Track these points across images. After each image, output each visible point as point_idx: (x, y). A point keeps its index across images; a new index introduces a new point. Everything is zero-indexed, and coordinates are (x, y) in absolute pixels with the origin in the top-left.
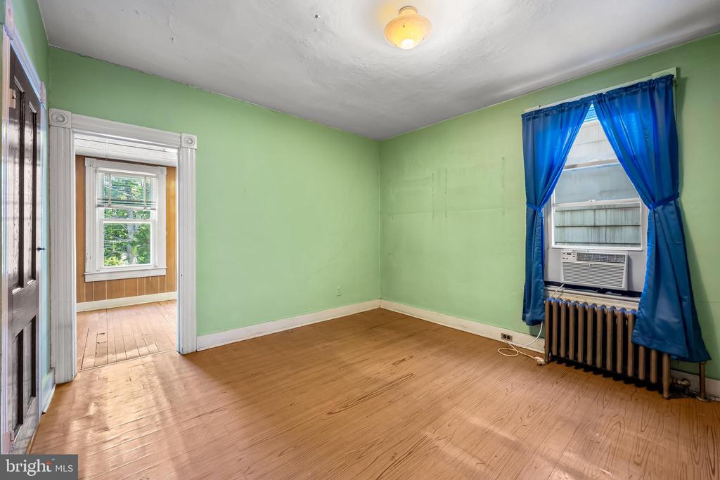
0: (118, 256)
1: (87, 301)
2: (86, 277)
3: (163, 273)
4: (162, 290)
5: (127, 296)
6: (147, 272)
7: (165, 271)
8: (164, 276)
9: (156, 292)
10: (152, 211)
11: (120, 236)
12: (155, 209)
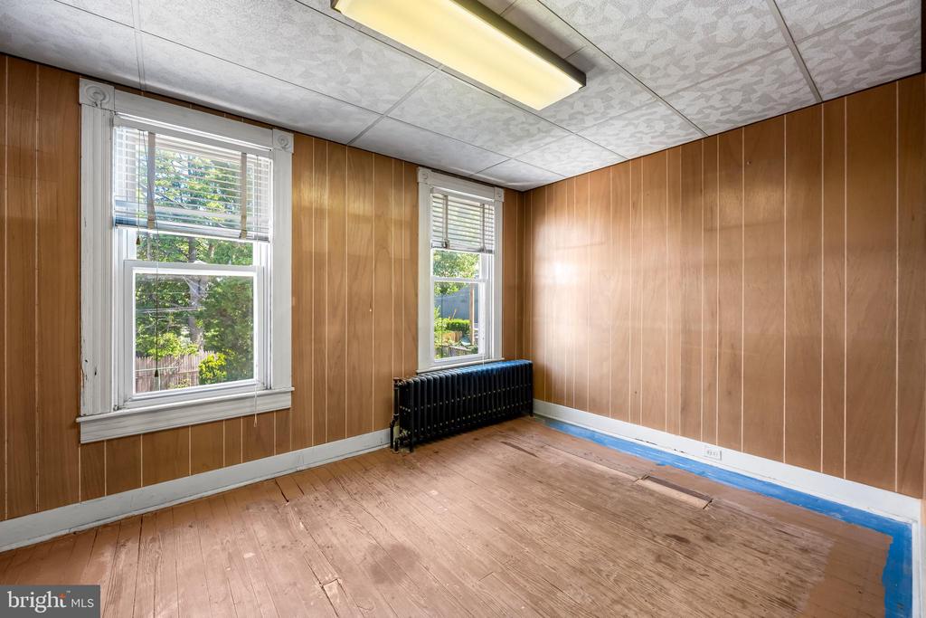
0: (177, 331)
1: (86, 498)
2: (83, 429)
3: (286, 402)
4: (283, 447)
5: (196, 471)
6: (248, 403)
7: (289, 397)
8: (289, 409)
9: (268, 453)
10: (256, 245)
11: (180, 302)
12: (266, 239)
